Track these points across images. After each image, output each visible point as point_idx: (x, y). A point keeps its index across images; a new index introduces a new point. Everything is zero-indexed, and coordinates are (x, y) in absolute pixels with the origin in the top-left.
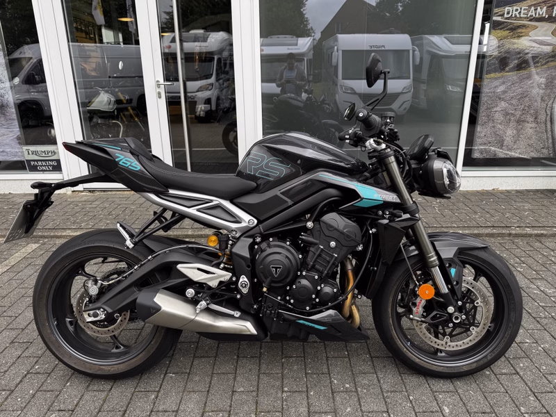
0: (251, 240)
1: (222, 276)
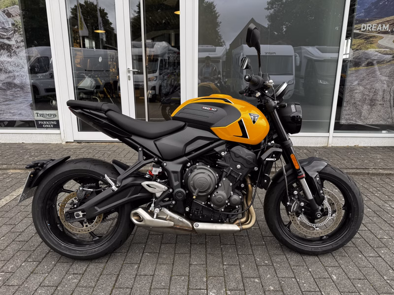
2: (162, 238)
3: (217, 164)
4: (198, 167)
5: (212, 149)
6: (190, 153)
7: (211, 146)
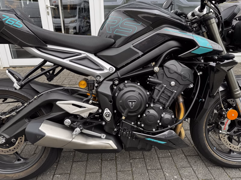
0: (111, 83)
1: (91, 109)
2: (74, 155)
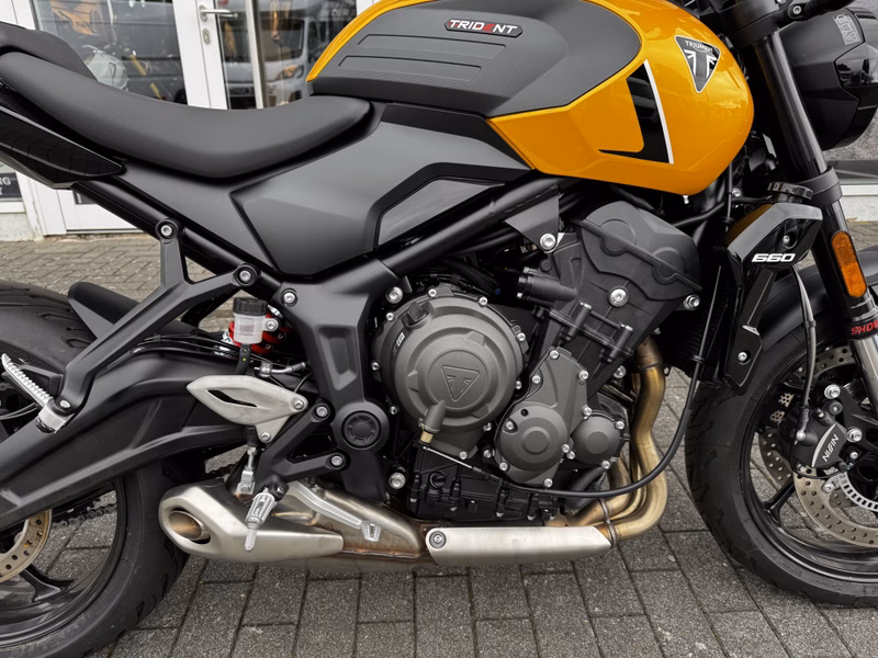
3: (523, 288)
4: (436, 304)
5: (498, 223)
6: (397, 244)
7: (493, 208)
